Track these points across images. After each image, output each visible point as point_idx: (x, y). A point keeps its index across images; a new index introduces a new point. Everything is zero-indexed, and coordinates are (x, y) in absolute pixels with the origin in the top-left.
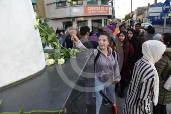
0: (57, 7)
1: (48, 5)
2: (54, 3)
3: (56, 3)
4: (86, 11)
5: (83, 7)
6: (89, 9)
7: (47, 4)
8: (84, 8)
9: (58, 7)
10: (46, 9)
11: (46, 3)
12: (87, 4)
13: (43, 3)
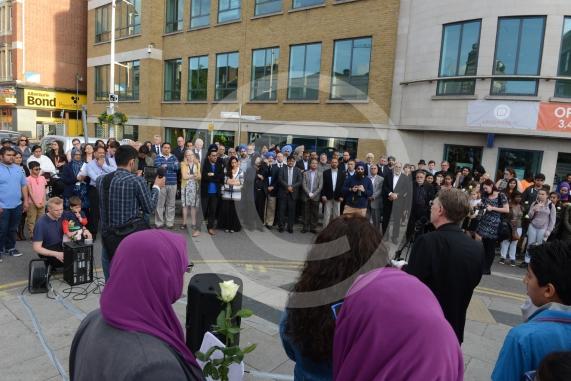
0: (437, 94)
1: (406, 84)
2: (431, 81)
3: (439, 81)
4: (545, 119)
5: (537, 105)
6: (560, 112)
7: (402, 81)
8: (541, 108)
9: (440, 96)
10: (397, 97)
11: (399, 78)
12: (555, 96)
13: (392, 77)
